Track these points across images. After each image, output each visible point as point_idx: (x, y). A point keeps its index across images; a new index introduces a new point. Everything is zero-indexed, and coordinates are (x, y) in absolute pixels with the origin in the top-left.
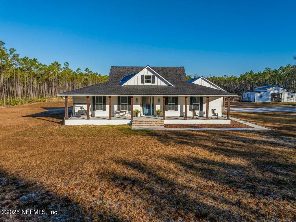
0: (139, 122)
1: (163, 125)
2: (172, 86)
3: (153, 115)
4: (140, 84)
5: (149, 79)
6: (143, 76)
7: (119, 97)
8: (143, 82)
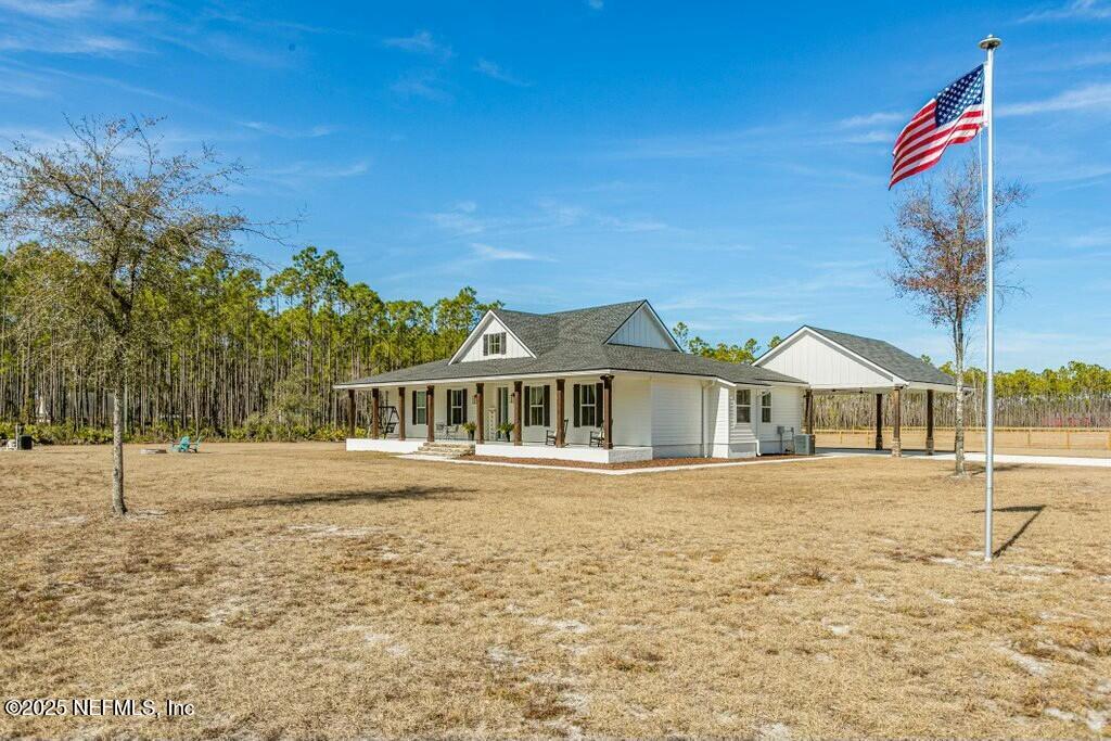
4: (483, 358)
5: (496, 344)
6: (486, 337)
7: (449, 392)
8: (486, 353)
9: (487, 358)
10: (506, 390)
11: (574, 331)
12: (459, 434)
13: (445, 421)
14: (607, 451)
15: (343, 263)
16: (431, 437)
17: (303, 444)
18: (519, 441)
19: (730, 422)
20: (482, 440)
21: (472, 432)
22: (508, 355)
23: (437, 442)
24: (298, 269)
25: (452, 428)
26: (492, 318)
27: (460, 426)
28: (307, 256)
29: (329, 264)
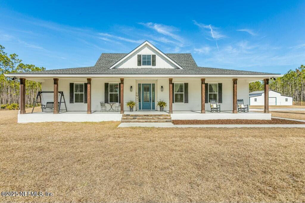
0: (132, 117)
1: (171, 121)
2: (179, 68)
3: (154, 110)
4: (136, 67)
5: (147, 60)
6: (139, 56)
7: (107, 84)
8: (139, 64)
22: (158, 66)
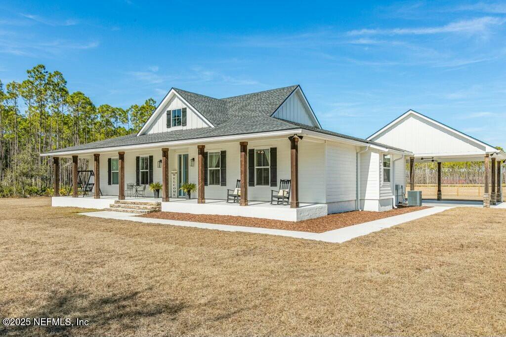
2: (210, 126)
4: (166, 130)
5: (177, 118)
6: (169, 113)
7: (138, 158)
8: (169, 126)
9: (170, 130)
10: (186, 157)
11: (241, 109)
12: (146, 193)
13: (134, 182)
14: (295, 210)
15: (66, 80)
16: (122, 196)
17: (35, 199)
18: (202, 199)
19: (380, 181)
20: (167, 198)
21: (158, 191)
22: (189, 126)
23: (128, 200)
24: (31, 79)
25: (141, 188)
26: (174, 96)
27: (147, 186)
28: (38, 71)
29: (56, 80)
